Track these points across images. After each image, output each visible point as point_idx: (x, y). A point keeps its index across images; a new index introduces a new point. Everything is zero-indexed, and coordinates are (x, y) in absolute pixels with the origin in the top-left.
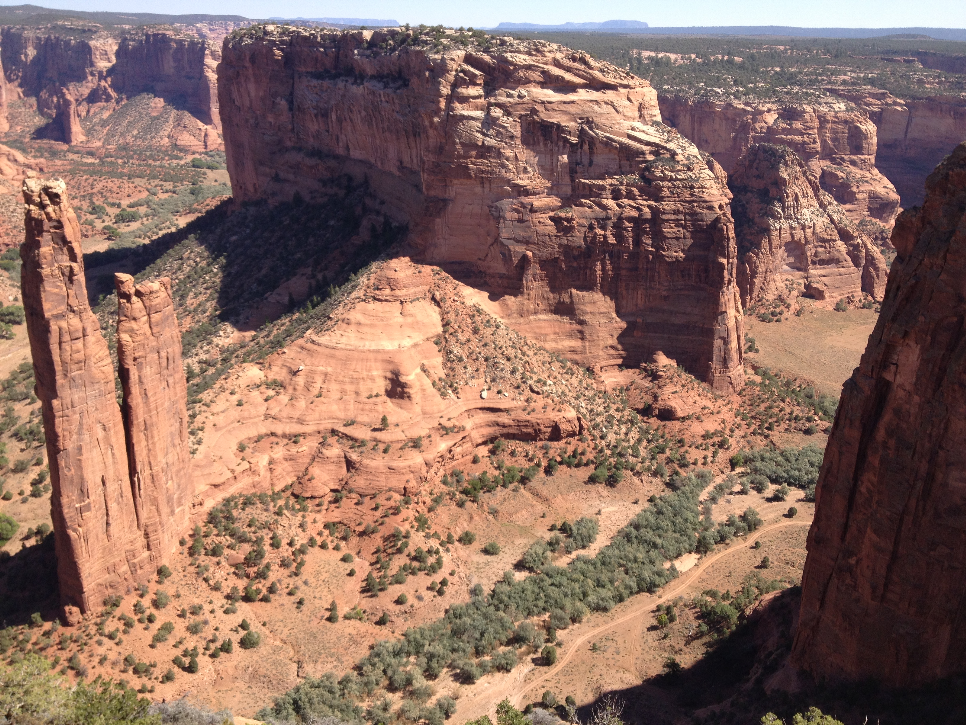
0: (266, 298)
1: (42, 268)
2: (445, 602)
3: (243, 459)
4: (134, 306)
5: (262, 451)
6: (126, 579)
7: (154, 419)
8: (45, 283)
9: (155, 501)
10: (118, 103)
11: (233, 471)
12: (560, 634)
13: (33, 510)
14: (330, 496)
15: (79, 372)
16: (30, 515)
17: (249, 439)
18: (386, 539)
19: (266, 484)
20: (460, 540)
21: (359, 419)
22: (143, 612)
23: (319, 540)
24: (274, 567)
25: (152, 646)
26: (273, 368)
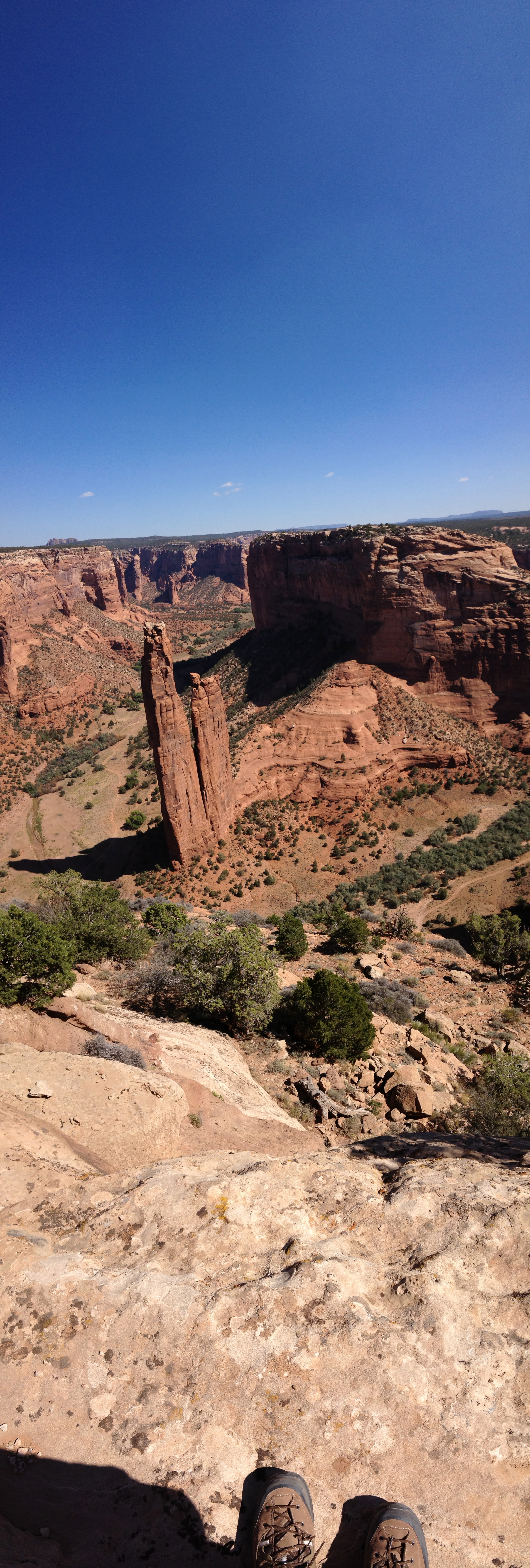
2: (380, 863)
3: (262, 780)
4: (200, 692)
5: (272, 775)
6: (202, 847)
7: (212, 758)
8: (153, 678)
9: (215, 804)
10: (196, 582)
11: (256, 787)
12: (450, 882)
13: (152, 809)
14: (312, 802)
15: (171, 730)
16: (152, 812)
17: (265, 768)
18: (345, 827)
19: (275, 795)
20: (390, 828)
21: (328, 756)
22: (212, 865)
23: (306, 826)
24: (281, 841)
25: (218, 882)
26: (278, 726)
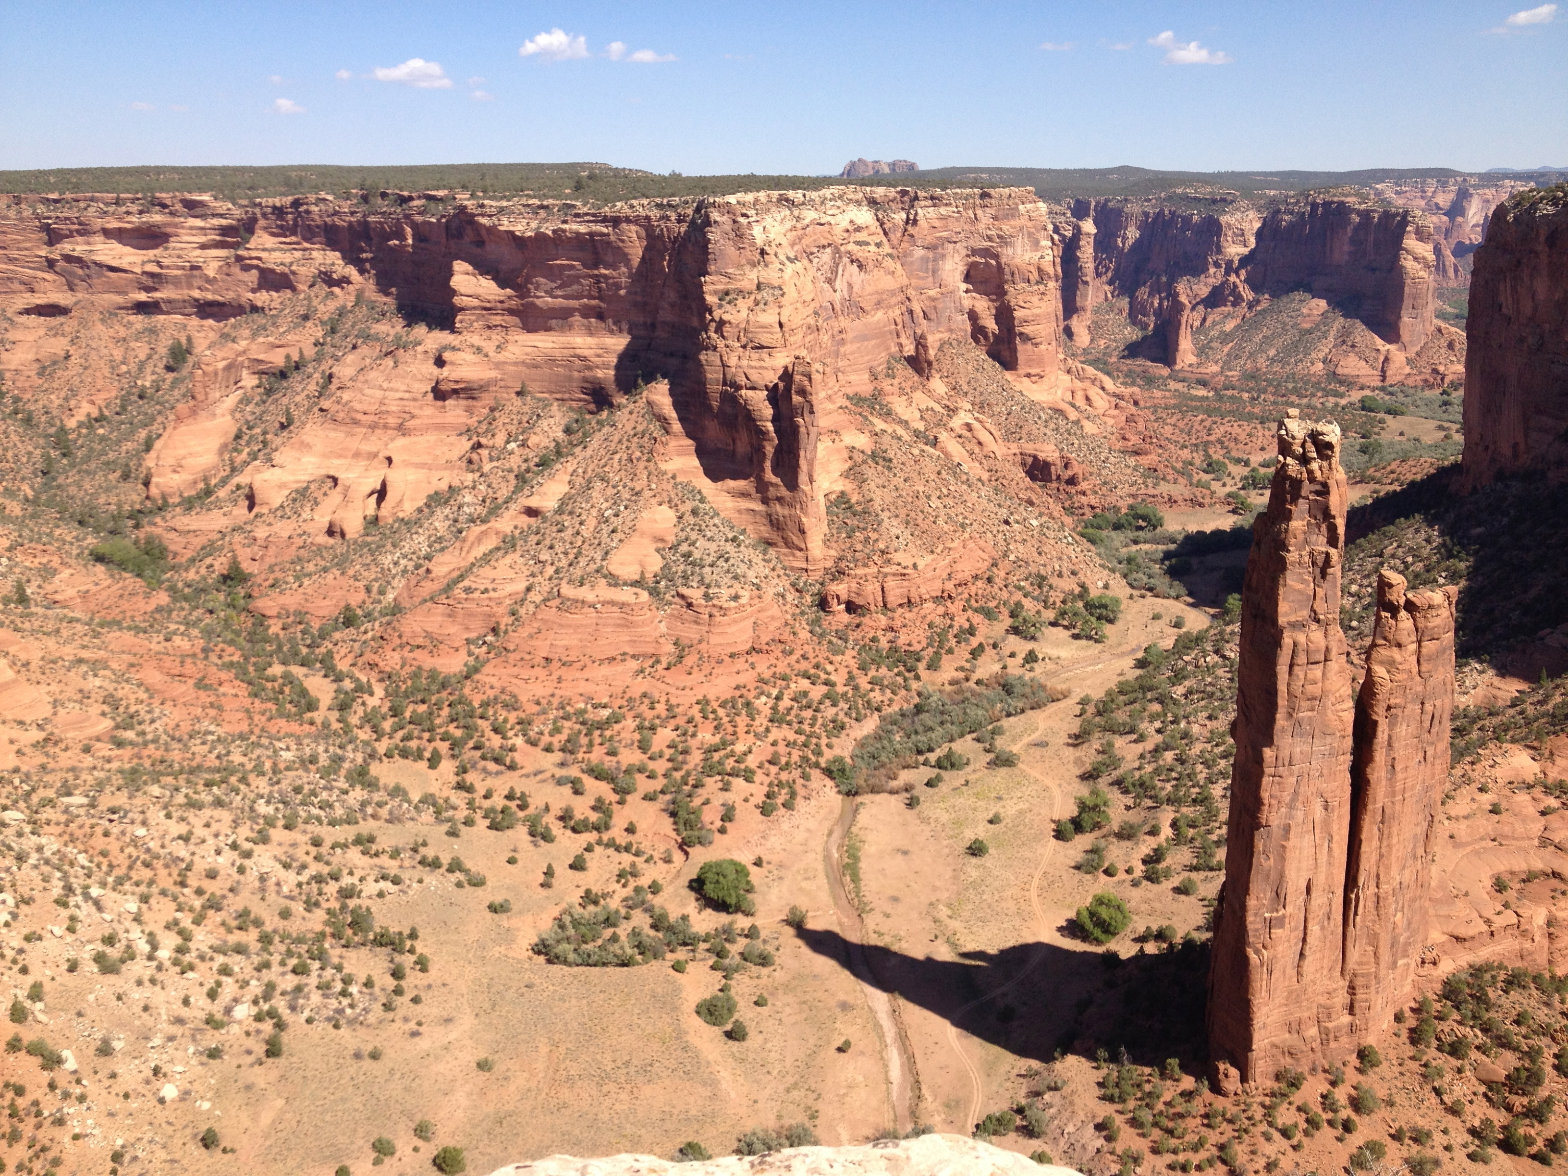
0: (1542, 639)
1: (1288, 551)
3: (1506, 906)
4: (1401, 625)
5: (1536, 900)
6: (1312, 1050)
7: (1398, 807)
8: (1288, 573)
9: (1373, 939)
10: (1250, 306)
11: (1488, 922)
13: (1147, 901)
15: (1310, 714)
16: (1144, 907)
17: (1512, 873)
19: (1542, 959)
22: (1335, 1111)
24: (1559, 1108)
26: (1559, 761)
